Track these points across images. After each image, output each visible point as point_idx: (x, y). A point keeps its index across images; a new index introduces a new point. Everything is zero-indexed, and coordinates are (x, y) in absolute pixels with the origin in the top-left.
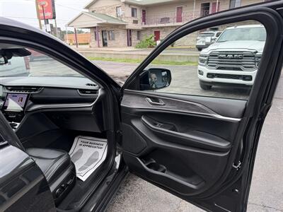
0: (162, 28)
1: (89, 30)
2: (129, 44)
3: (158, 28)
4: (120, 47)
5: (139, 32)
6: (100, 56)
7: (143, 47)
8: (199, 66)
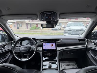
0: (38, 23)
1: (11, 23)
2: (27, 28)
3: (37, 23)
4: (24, 29)
5: (30, 24)
6: (18, 32)
7: (33, 29)
8: (64, 34)
